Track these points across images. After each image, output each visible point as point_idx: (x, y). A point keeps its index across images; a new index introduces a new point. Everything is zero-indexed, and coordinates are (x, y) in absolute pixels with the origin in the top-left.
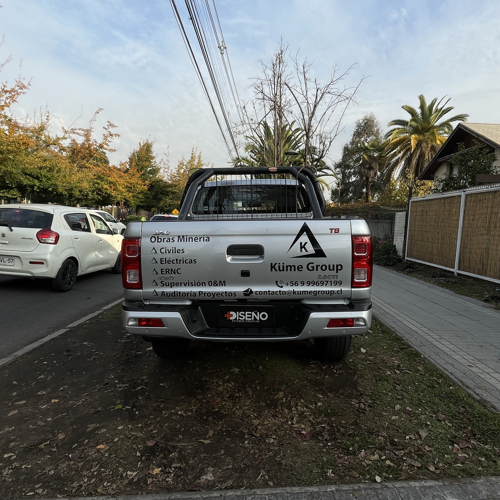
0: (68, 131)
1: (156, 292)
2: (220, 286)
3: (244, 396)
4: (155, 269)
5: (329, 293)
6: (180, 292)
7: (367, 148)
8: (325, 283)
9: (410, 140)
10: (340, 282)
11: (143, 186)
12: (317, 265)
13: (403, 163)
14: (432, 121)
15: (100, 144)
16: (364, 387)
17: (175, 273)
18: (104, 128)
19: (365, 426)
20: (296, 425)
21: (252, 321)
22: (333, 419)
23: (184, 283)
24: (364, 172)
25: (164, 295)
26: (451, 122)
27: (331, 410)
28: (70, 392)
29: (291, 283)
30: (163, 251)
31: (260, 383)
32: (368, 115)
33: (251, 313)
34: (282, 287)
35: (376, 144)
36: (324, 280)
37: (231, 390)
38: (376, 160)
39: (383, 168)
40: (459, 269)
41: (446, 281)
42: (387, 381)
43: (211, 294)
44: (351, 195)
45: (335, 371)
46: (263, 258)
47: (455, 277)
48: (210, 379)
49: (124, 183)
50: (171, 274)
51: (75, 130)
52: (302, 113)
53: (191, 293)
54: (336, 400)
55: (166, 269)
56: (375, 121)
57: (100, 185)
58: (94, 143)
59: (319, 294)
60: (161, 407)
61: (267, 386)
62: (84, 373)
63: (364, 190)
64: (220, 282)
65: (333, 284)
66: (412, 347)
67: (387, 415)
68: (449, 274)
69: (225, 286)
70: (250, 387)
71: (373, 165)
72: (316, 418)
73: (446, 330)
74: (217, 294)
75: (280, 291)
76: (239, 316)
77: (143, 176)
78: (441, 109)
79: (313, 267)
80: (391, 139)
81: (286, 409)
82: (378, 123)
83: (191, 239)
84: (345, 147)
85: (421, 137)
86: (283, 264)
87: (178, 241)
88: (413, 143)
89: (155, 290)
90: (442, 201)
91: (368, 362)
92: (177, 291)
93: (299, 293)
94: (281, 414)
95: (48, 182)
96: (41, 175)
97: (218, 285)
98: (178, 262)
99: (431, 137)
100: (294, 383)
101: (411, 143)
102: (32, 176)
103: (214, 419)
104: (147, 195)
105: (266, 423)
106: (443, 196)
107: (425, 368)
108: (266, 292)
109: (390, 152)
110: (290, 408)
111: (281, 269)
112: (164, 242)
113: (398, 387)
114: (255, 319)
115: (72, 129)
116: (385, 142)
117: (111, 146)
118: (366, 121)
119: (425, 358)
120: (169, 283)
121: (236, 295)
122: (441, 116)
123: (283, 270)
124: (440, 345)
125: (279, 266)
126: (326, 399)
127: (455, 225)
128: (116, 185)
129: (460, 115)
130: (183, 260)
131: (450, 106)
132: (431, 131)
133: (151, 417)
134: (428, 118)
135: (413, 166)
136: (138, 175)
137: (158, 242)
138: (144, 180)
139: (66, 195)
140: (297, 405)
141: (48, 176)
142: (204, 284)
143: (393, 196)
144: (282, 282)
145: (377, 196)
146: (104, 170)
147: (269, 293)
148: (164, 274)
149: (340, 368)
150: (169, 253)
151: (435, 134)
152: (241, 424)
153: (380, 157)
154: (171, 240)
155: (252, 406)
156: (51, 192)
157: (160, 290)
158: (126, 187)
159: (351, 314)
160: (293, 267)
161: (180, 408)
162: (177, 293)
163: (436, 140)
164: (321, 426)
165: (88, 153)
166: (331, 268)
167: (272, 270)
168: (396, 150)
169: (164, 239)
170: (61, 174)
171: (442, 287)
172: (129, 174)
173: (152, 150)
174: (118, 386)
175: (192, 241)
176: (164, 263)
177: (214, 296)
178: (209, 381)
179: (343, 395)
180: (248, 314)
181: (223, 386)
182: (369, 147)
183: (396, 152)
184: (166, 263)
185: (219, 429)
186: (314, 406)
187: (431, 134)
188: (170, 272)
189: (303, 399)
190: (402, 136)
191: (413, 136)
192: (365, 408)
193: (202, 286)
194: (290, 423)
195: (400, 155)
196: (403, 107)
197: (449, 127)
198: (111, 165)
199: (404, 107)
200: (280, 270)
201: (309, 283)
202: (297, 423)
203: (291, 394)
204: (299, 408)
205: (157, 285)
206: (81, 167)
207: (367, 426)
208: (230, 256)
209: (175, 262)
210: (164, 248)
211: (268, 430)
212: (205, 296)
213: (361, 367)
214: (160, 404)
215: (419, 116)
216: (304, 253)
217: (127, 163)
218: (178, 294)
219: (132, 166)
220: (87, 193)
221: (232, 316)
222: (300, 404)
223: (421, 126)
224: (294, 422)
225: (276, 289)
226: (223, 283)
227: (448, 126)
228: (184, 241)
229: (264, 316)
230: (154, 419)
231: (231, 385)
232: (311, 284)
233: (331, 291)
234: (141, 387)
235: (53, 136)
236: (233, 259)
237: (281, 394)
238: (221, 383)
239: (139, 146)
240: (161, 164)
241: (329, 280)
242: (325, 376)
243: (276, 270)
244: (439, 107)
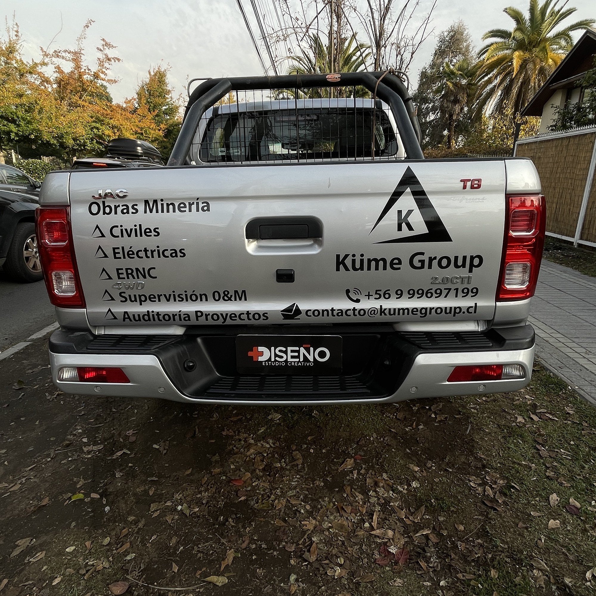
0: (49, 54)
1: (111, 312)
2: (235, 300)
3: (288, 467)
4: (104, 270)
5: (450, 312)
6: (158, 313)
7: (452, 73)
8: (444, 292)
9: (511, 60)
10: (475, 290)
11: (157, 131)
12: (430, 258)
13: (500, 93)
14: (545, 30)
15: (94, 72)
16: (487, 450)
17: (144, 277)
18: (98, 48)
19: (503, 542)
20: (378, 531)
21: (300, 364)
22: (441, 519)
23: (165, 295)
24: (448, 107)
25: (129, 318)
26: (570, 32)
27: (437, 499)
28: (6, 463)
29: (376, 293)
30: (117, 232)
31: (314, 442)
32: (456, 24)
33: (297, 349)
34: (358, 301)
35: (466, 66)
36: (442, 287)
37: (267, 455)
38: (463, 89)
39: (472, 100)
40: (581, 238)
41: (564, 255)
42: (521, 436)
43: (220, 316)
44: (427, 139)
45: (433, 416)
46: (320, 244)
47: (574, 250)
48: (234, 432)
49: (132, 127)
50: (138, 278)
51: (59, 52)
52: (371, 9)
53: (180, 315)
54: (442, 476)
55: (127, 269)
56: (465, 33)
57: (100, 131)
58: (87, 71)
59: (430, 313)
60: (151, 493)
61: (326, 447)
62: (37, 423)
63: (446, 133)
64: (236, 292)
65: (460, 294)
66: (547, 369)
67: (539, 517)
68: (565, 245)
69: (246, 300)
70: (299, 450)
71: (460, 97)
72: (412, 514)
73: (589, 336)
74: (231, 317)
75: (354, 309)
76: (276, 355)
77: (156, 118)
78: (559, 11)
79: (422, 262)
80: (486, 59)
81: (359, 493)
82: (468, 37)
83: (171, 207)
84: (422, 72)
85: (527, 55)
86: (362, 255)
87: (145, 212)
88: (516, 64)
89: (110, 310)
90: (565, 142)
91: (484, 398)
92: (153, 312)
93: (392, 312)
94: (352, 506)
95: (28, 127)
96: (18, 117)
97: (233, 298)
98: (149, 253)
99: (541, 55)
100: (369, 439)
101: (512, 64)
102: (7, 119)
103: (237, 520)
104: (163, 144)
105: (326, 525)
106: (568, 134)
107: (578, 410)
108: (327, 310)
109: (483, 77)
110: (365, 492)
111: (358, 266)
112: (116, 213)
113: (544, 451)
114: (306, 359)
115: (55, 51)
116: (478, 63)
117: (110, 74)
118: (452, 34)
119: (574, 390)
120: (135, 296)
121: (267, 318)
122: (557, 23)
123: (362, 268)
124: (590, 365)
125: (354, 261)
126: (425, 474)
127: (581, 177)
128: (121, 131)
129: (583, 22)
130: (158, 251)
131: (572, 7)
132: (542, 45)
133: (131, 518)
134: (539, 26)
135: (512, 97)
136: (150, 116)
137: (104, 213)
138: (158, 123)
139: (55, 145)
140: (376, 484)
141: (27, 119)
142: (204, 297)
143: (484, 140)
144: (357, 291)
145: (462, 140)
146: (104, 109)
147: (332, 313)
148: (124, 278)
149: (440, 410)
150: (129, 236)
151: (546, 50)
152: (284, 533)
153: (469, 84)
154: (131, 210)
155: (302, 489)
156: (34, 141)
157: (119, 309)
158: (136, 133)
159: (498, 356)
160: (381, 263)
161: (181, 495)
162: (153, 315)
163: (547, 60)
164: (423, 535)
165: (80, 86)
166: (460, 263)
167: (338, 269)
168: (491, 75)
169: (116, 207)
170: (44, 115)
171: (561, 264)
172: (139, 115)
173: (167, 81)
174: (85, 449)
175: (174, 211)
176: (120, 258)
177: (225, 320)
178: (232, 436)
179: (453, 465)
180: (292, 351)
181: (255, 447)
182: (455, 71)
183: (491, 77)
184: (124, 257)
185: (244, 545)
186: (406, 487)
187: (541, 50)
188: (135, 274)
189: (387, 473)
190: (501, 54)
191: (517, 53)
192: (494, 496)
193: (201, 300)
194: (367, 525)
195: (496, 82)
196: (505, 10)
197: (567, 39)
198: (114, 103)
199: (508, 11)
200: (355, 269)
201: (411, 292)
202: (381, 525)
203: (366, 462)
204: (381, 491)
205: (113, 299)
206: (73, 105)
207: (507, 543)
208: (252, 242)
209: (142, 254)
210: (117, 226)
211: (331, 545)
212: (207, 319)
213: (474, 408)
214: (150, 488)
215: (527, 23)
216: (406, 233)
217: (135, 100)
218: (156, 317)
219: (141, 103)
220: (85, 142)
221: (262, 354)
222: (381, 485)
223: (528, 38)
224: (375, 524)
225: (346, 305)
226: (241, 295)
227: (567, 37)
228: (157, 212)
229: (322, 354)
230: (135, 524)
231: (268, 446)
232: (416, 295)
233: (455, 308)
234: (122, 452)
235: (27, 60)
236: (260, 247)
237: (350, 463)
238: (252, 441)
239: (149, 76)
240: (180, 100)
241: (453, 287)
242: (418, 425)
243: (347, 269)
244: (556, 9)
